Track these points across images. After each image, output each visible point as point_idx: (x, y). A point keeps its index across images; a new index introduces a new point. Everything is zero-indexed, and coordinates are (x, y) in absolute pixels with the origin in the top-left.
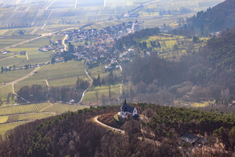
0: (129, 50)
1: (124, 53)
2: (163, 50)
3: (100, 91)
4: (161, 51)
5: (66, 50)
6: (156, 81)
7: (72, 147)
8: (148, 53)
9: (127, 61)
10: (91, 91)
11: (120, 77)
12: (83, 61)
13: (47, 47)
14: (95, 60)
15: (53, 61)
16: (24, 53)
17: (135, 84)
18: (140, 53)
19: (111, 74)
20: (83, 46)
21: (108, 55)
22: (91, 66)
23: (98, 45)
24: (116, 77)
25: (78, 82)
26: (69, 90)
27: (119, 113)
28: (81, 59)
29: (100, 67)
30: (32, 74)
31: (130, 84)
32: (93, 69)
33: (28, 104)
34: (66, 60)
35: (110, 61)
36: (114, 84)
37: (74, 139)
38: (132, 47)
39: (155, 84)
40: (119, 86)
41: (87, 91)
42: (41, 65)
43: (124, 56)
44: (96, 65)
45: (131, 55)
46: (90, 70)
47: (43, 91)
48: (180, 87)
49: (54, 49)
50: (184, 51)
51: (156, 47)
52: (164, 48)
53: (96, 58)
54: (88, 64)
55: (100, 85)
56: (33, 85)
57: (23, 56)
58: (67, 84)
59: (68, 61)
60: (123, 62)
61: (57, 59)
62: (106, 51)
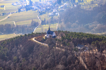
0: (65, 4)
1: (62, 6)
2: (85, 4)
3: (44, 28)
4: (84, 5)
5: (28, 4)
6: (77, 21)
7: (19, 53)
8: (75, 6)
9: (62, 11)
10: (40, 27)
11: (57, 20)
12: (37, 10)
13: (17, 3)
14: (44, 10)
15: (19, 11)
16: (3, 6)
17: (65, 24)
18: (71, 6)
19: (52, 18)
20: (38, 2)
21: (52, 7)
22: (41, 13)
23: (47, 1)
24: (55, 20)
25: (32, 22)
26: (26, 27)
27: (46, 35)
28: (36, 9)
29: (46, 14)
30: (6, 18)
31: (63, 23)
32: (42, 15)
33: (2, 35)
34: (27, 10)
35: (52, 11)
36: (53, 24)
37: (20, 49)
38: (67, 2)
39: (77, 23)
40: (56, 25)
41: (37, 28)
42: (12, 13)
43: (61, 8)
44: (44, 13)
45: (65, 7)
46: (40, 16)
47: (11, 27)
48: (91, 25)
49: (21, 4)
50: (97, 4)
51: (81, 2)
52: (86, 3)
53: (45, 9)
54: (39, 12)
55: (45, 24)
56: (6, 24)
57: (2, 8)
58: (26, 24)
59: (28, 11)
60: (60, 11)
61: (22, 10)
62: (51, 4)
